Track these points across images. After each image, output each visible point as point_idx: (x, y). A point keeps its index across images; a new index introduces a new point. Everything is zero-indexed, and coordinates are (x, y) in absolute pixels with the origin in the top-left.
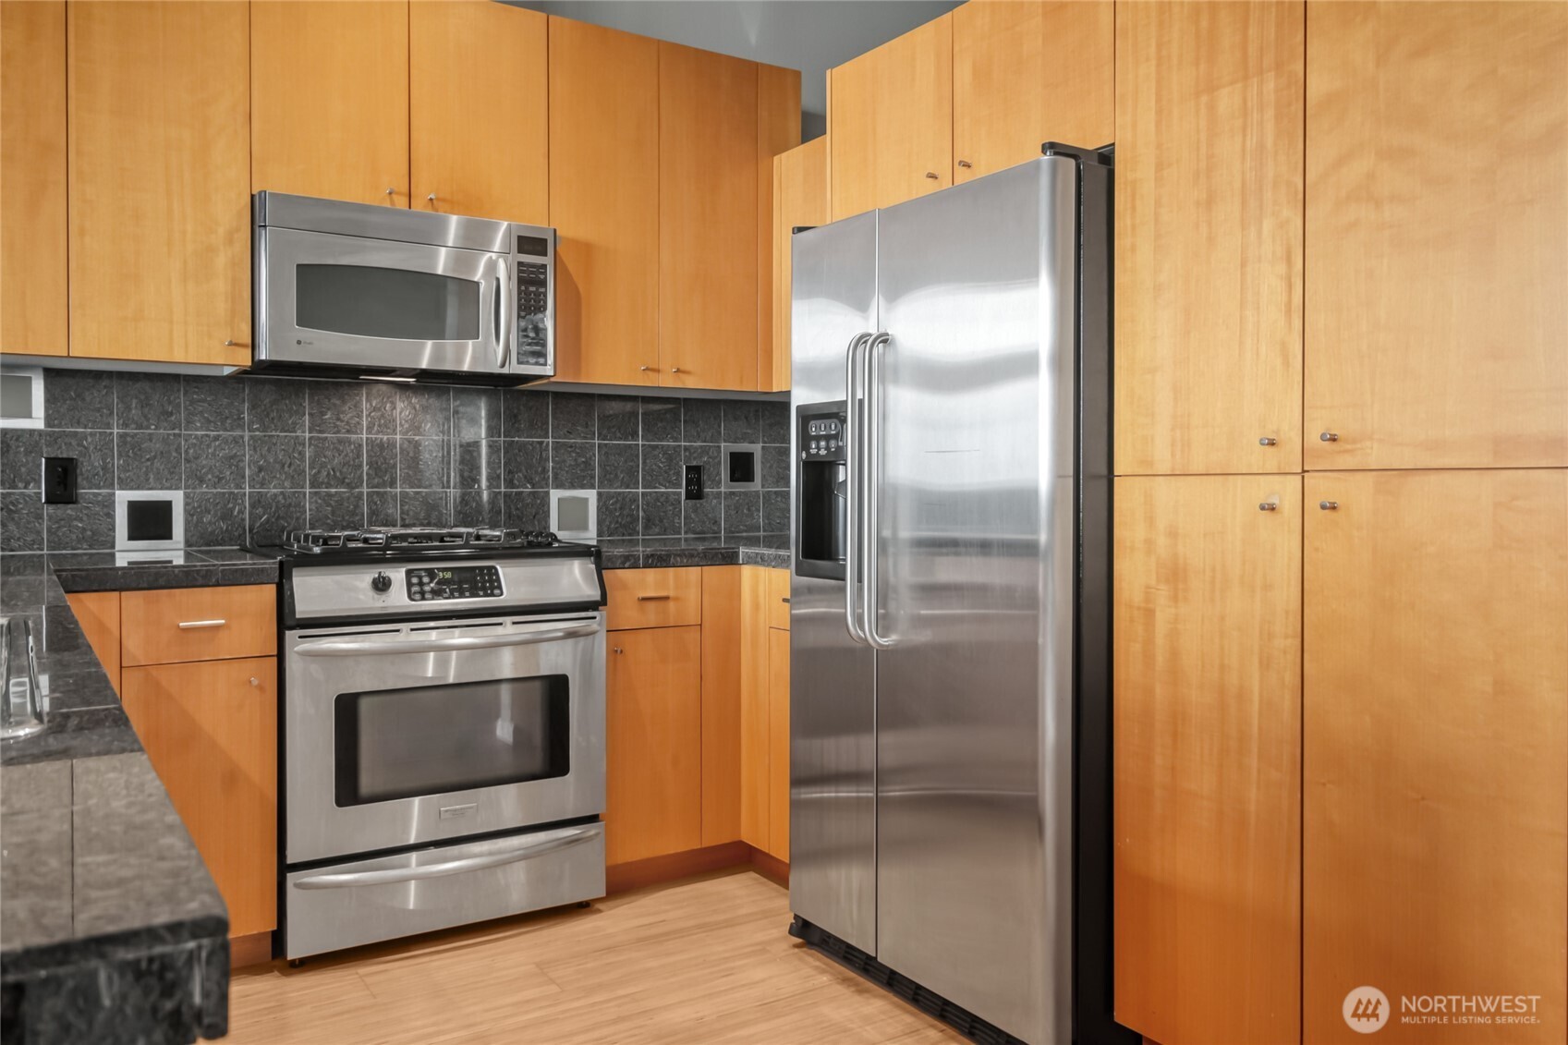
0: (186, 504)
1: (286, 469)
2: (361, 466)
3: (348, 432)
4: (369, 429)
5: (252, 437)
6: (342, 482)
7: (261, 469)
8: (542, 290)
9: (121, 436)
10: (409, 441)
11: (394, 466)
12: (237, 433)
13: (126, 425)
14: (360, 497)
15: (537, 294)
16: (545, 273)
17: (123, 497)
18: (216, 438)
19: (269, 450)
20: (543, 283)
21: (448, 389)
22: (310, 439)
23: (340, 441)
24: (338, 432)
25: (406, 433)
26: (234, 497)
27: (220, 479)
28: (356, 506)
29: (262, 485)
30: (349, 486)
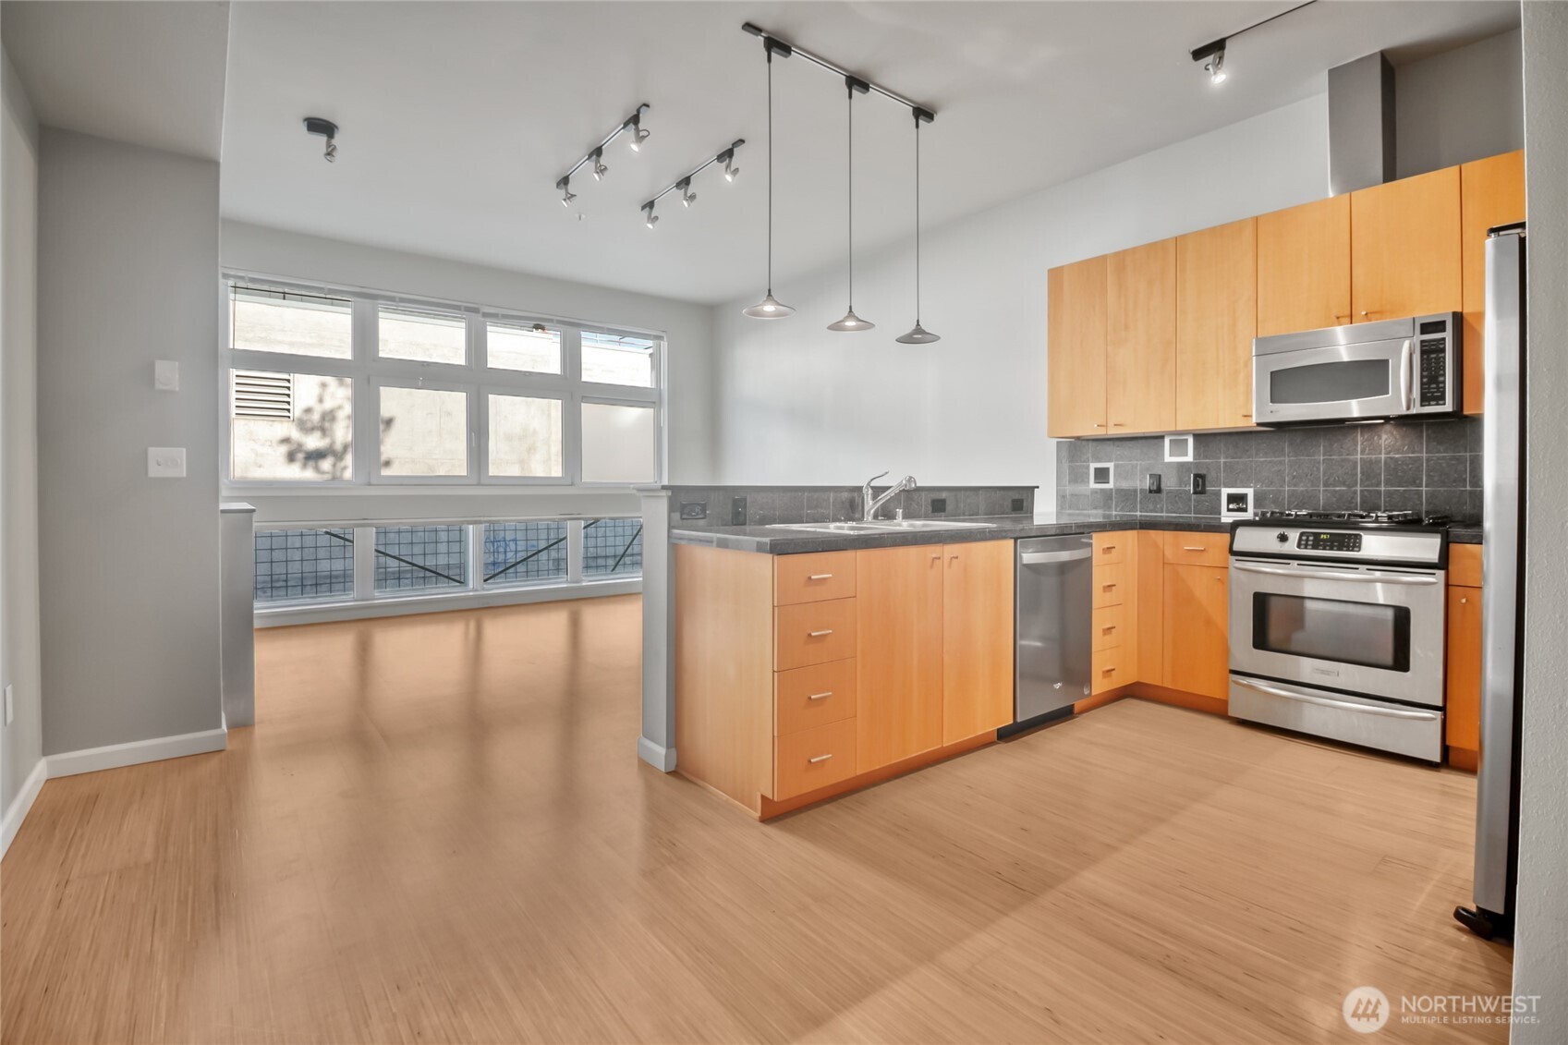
0: (1255, 495)
1: (1309, 477)
2: (1356, 474)
3: (1348, 455)
4: (1362, 452)
5: (1289, 461)
6: (1344, 484)
7: (1294, 477)
8: (1442, 355)
9: (1225, 463)
10: (1391, 458)
11: (1380, 474)
12: (1282, 459)
13: (1227, 458)
14: (1355, 492)
15: (1437, 359)
16: (1444, 344)
17: (1225, 492)
18: (1270, 462)
19: (1299, 467)
20: (1443, 350)
21: (1422, 424)
22: (1324, 460)
23: (1343, 460)
24: (1341, 455)
25: (1389, 453)
26: (1280, 491)
27: (1272, 483)
28: (1353, 498)
29: (1295, 486)
30: (1348, 486)
